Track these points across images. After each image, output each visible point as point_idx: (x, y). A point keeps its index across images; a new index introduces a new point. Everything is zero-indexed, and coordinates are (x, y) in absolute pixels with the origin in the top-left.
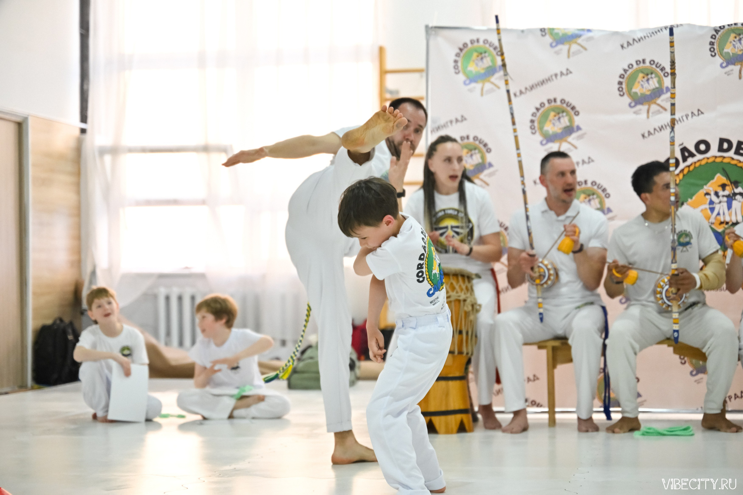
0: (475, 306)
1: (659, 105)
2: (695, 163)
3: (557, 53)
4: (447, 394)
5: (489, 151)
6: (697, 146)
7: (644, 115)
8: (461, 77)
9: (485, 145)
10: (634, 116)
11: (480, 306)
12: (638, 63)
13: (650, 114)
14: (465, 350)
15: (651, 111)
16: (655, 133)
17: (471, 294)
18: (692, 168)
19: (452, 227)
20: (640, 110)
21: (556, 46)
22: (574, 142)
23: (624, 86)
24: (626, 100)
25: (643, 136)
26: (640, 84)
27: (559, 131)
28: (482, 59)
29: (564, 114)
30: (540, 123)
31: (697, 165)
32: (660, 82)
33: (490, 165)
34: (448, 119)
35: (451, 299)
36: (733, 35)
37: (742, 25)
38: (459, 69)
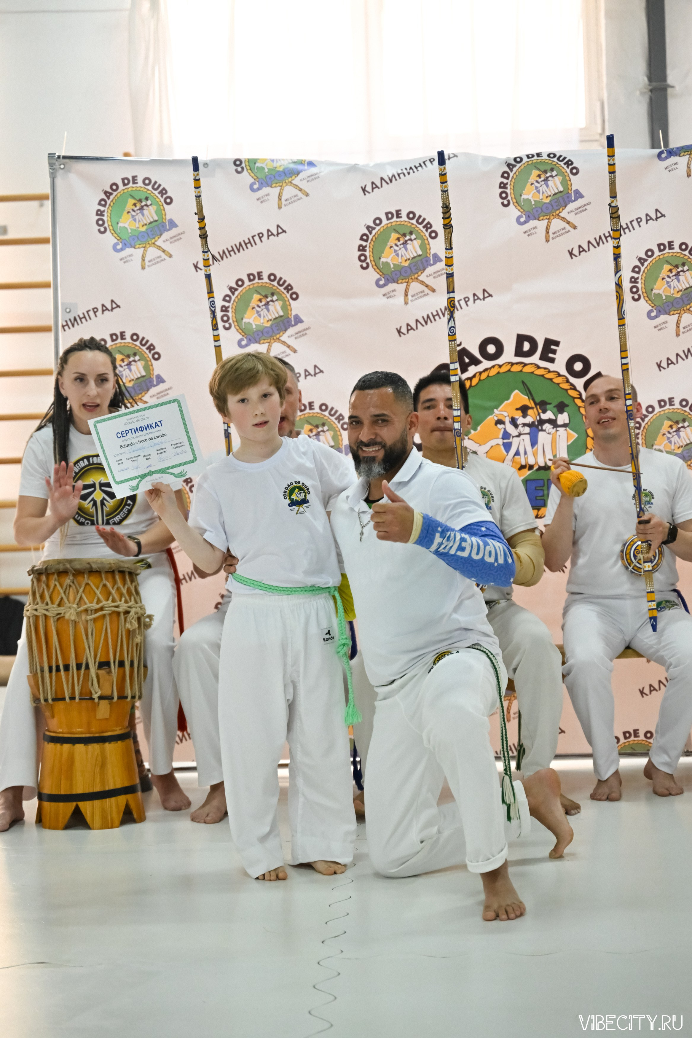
0: (142, 619)
1: (422, 283)
2: (480, 373)
3: (261, 200)
4: (103, 766)
5: (157, 357)
6: (483, 347)
7: (401, 299)
8: (109, 239)
9: (151, 348)
10: (385, 299)
11: (150, 617)
12: (390, 216)
13: (410, 297)
14: (129, 693)
15: (410, 294)
16: (417, 328)
17: (136, 603)
18: (475, 381)
19: (102, 485)
20: (394, 291)
21: (259, 189)
22: (291, 342)
23: (367, 253)
24: (372, 275)
25: (399, 332)
26: (392, 249)
27: (268, 324)
28: (142, 208)
29: (275, 298)
30: (235, 312)
31: (484, 376)
32: (424, 246)
33: (160, 380)
34: (91, 308)
35: (104, 612)
36: (535, 173)
37: (549, 155)
38: (106, 225)
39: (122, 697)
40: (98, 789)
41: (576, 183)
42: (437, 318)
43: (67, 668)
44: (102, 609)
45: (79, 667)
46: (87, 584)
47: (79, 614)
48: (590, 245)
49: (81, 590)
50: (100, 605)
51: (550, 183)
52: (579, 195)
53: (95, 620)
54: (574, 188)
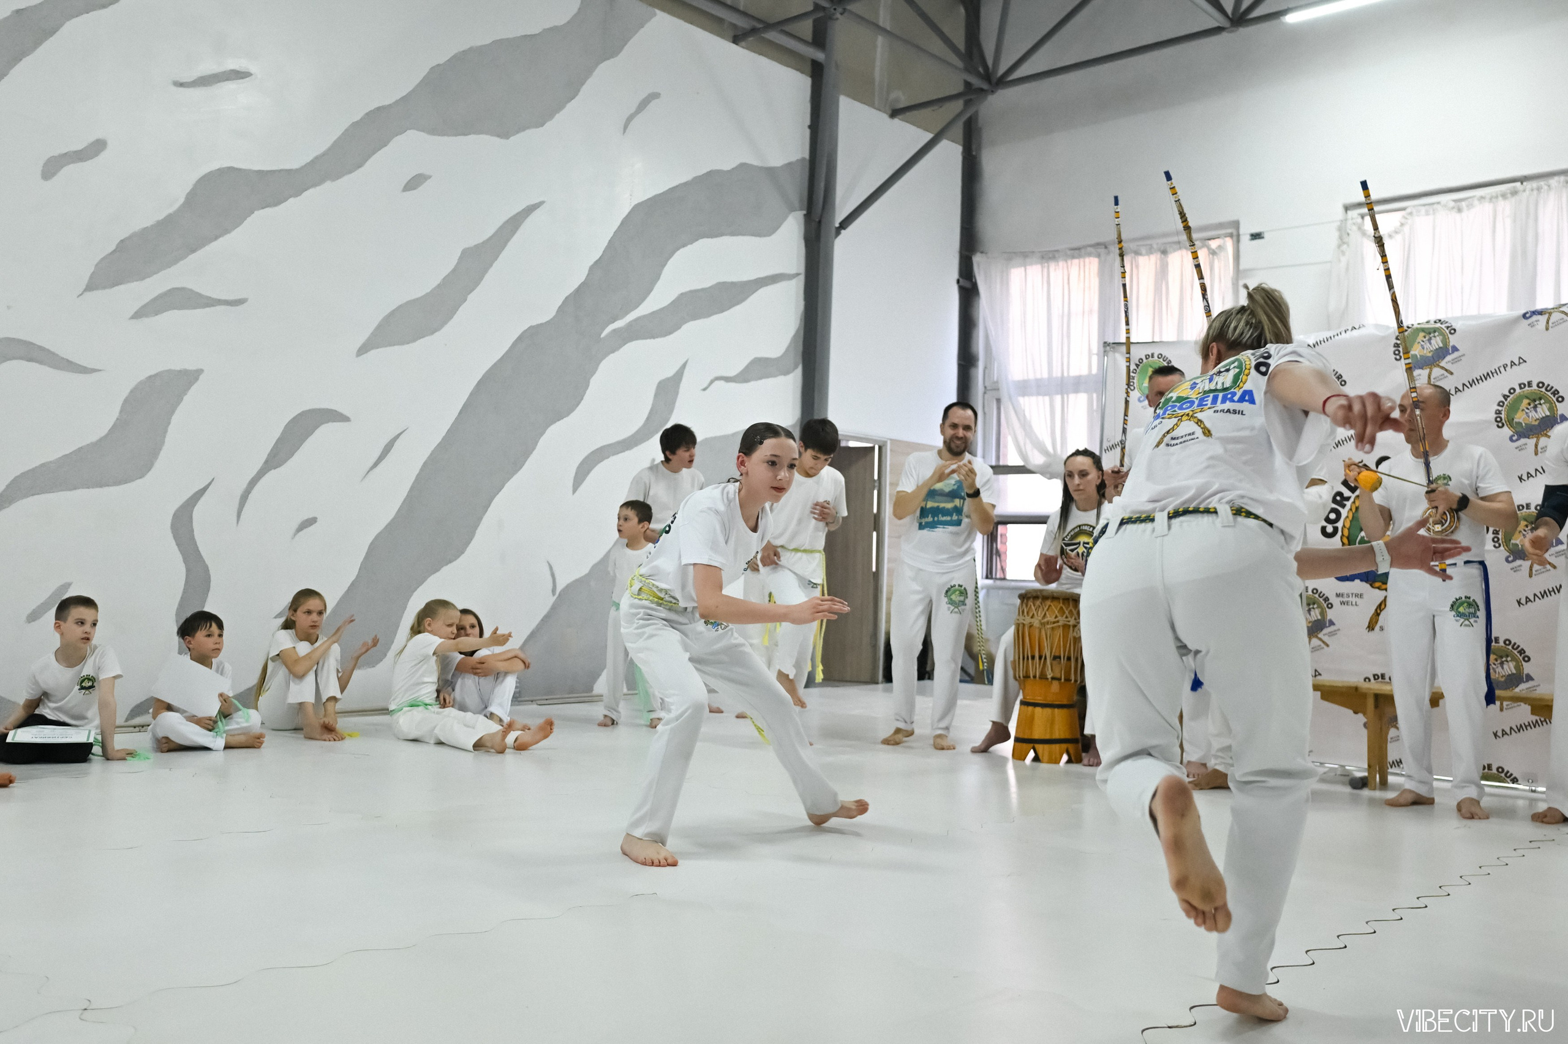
4: (1053, 722)
35: (1059, 624)
36: (1422, 334)
37: (1435, 322)
38: (1135, 385)
39: (1068, 680)
40: (1047, 737)
41: (1453, 340)
42: (1345, 442)
43: (1033, 657)
44: (1058, 622)
45: (1040, 658)
46: (1050, 606)
47: (1043, 624)
48: (1465, 387)
49: (1046, 609)
50: (1057, 619)
51: (1433, 341)
52: (1455, 349)
53: (1053, 628)
54: (1451, 344)
